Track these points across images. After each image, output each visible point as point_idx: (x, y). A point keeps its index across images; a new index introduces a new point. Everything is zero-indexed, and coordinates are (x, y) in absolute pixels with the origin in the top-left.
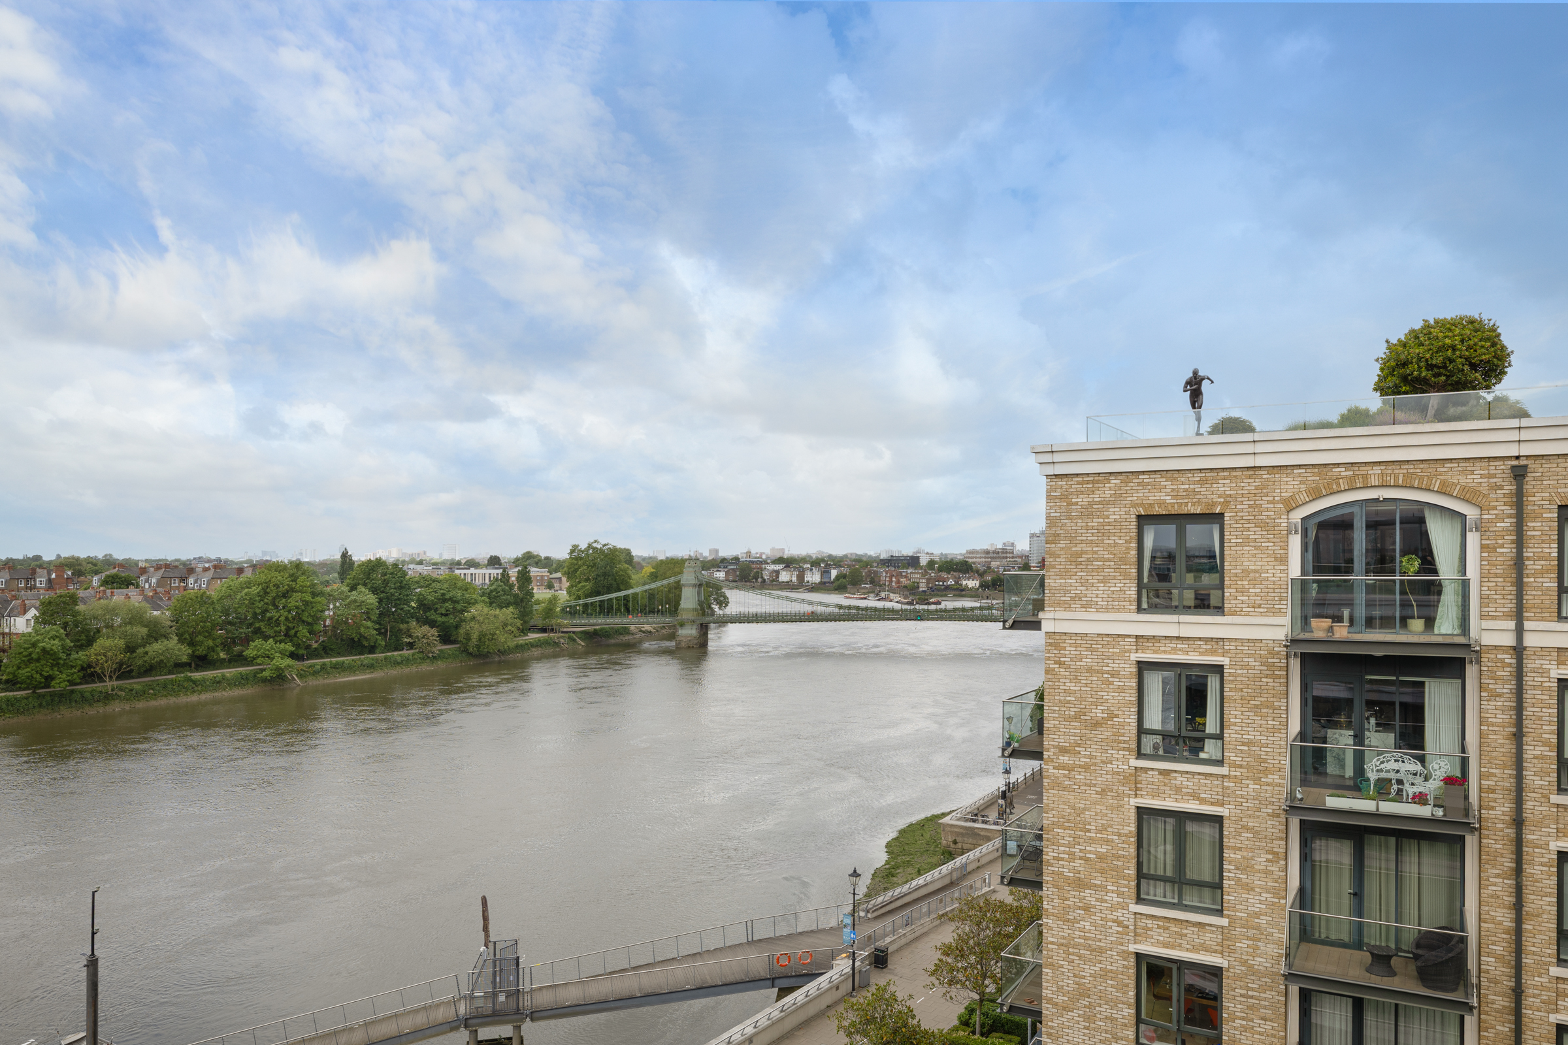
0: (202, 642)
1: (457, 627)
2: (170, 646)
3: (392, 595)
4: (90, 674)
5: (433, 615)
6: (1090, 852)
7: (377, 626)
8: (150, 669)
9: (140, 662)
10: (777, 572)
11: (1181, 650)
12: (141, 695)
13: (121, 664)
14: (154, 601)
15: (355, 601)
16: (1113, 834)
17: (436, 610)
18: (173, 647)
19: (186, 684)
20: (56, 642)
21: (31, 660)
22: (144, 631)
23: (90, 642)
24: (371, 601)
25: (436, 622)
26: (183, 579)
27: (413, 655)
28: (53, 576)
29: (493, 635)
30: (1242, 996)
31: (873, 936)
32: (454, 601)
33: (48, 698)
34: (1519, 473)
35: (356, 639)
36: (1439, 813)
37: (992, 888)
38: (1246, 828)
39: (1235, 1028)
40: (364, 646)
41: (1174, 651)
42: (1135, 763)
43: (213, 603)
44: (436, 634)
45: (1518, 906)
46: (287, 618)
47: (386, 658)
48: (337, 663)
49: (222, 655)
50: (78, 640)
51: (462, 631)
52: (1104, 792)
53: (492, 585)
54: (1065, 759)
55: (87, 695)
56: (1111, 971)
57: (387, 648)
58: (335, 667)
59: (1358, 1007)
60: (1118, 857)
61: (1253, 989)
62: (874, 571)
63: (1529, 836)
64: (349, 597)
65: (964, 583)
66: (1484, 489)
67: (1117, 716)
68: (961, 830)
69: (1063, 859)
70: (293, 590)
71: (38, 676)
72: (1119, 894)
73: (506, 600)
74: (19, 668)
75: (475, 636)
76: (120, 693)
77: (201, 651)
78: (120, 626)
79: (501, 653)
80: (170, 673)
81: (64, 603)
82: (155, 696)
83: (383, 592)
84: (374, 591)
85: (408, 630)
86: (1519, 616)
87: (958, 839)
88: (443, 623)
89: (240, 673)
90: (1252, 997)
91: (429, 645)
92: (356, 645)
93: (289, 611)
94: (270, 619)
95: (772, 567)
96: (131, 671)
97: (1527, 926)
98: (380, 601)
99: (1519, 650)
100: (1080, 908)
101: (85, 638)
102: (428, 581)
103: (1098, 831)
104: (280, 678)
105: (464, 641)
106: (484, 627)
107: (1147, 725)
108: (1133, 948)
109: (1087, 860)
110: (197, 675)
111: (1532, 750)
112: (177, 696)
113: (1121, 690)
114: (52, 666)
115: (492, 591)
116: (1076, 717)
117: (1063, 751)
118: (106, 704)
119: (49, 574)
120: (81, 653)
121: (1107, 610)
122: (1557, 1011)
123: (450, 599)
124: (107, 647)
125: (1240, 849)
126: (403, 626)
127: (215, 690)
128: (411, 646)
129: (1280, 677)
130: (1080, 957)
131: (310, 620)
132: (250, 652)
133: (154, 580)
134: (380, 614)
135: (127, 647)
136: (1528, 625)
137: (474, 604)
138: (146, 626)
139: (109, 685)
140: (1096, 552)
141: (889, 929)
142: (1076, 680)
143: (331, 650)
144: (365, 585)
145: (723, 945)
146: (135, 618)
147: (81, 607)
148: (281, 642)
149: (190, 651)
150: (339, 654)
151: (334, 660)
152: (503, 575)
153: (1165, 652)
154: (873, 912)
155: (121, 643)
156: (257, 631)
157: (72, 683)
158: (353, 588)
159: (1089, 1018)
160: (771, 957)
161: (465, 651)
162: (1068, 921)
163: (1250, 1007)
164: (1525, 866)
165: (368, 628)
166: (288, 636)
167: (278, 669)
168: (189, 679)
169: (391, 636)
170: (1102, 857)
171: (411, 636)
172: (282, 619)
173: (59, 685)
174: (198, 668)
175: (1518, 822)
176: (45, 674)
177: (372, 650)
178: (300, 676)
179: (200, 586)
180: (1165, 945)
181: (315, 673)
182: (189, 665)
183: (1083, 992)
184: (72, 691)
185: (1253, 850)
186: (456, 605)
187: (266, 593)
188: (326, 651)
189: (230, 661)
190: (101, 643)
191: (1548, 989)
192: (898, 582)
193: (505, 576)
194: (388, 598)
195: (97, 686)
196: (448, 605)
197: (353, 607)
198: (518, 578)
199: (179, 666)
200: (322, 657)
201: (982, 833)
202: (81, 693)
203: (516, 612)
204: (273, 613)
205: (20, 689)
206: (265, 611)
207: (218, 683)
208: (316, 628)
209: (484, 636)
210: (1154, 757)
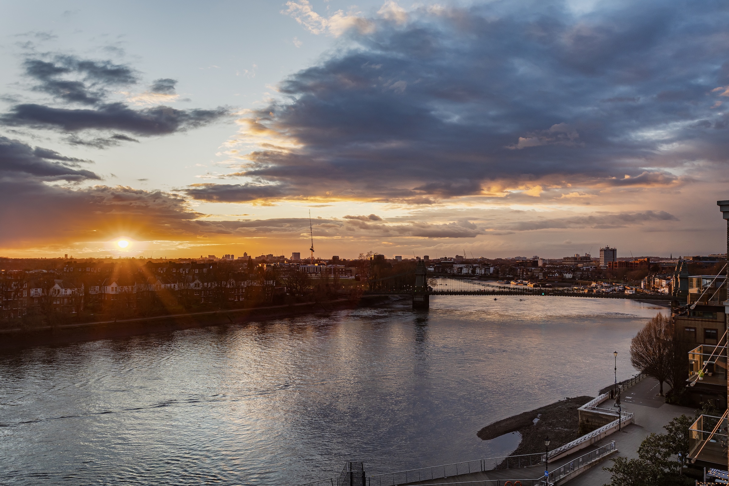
10: (461, 268)
26: (178, 269)
31: (554, 474)
37: (616, 450)
47: (271, 309)
62: (514, 268)
65: (565, 275)
68: (591, 415)
87: (590, 420)
89: (205, 315)
95: (459, 266)
106: (318, 295)
119: (119, 266)
139: (147, 319)
141: (562, 470)
145: (468, 472)
154: (550, 459)
160: (499, 482)
179: (186, 272)
189: (200, 309)
192: (527, 274)
201: (604, 417)
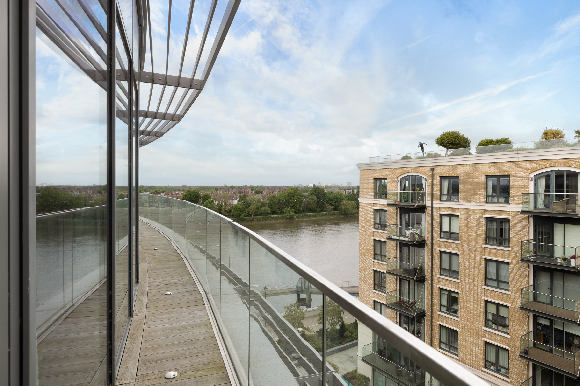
0: (274, 208)
1: (339, 206)
2: (266, 208)
3: (321, 197)
4: (249, 215)
5: (332, 203)
6: (366, 248)
7: (317, 205)
8: (261, 214)
9: (259, 212)
11: (381, 206)
12: (259, 220)
13: (255, 212)
14: (264, 198)
15: (311, 198)
16: (370, 245)
17: (333, 201)
18: (267, 209)
19: (270, 218)
20: (241, 206)
21: (236, 210)
22: (260, 204)
23: (249, 206)
24: (315, 198)
25: (333, 204)
26: (273, 192)
27: (326, 213)
28: (245, 190)
29: (348, 209)
30: (389, 279)
32: (338, 199)
33: (240, 220)
34: (433, 170)
35: (311, 208)
36: (409, 240)
38: (390, 244)
39: (388, 286)
40: (313, 210)
41: (379, 207)
42: (373, 230)
43: (276, 198)
44: (333, 208)
45: (432, 262)
46: (294, 202)
47: (319, 214)
48: (306, 215)
49: (279, 211)
50: (247, 206)
51: (340, 207)
52: (368, 236)
53: (349, 194)
54: (362, 229)
55: (248, 219)
56: (369, 273)
57: (320, 211)
58: (306, 216)
59: (409, 282)
60: (371, 249)
61: (391, 278)
63: (434, 247)
64: (309, 197)
66: (427, 173)
67: (370, 220)
69: (362, 250)
70: (295, 195)
71: (238, 214)
72: (371, 257)
73: (353, 199)
74: (234, 212)
75: (343, 209)
76: (255, 219)
77: (273, 210)
78: (255, 203)
79: (351, 214)
80: (266, 215)
81: (244, 197)
82: (263, 221)
83: (318, 196)
84: (316, 195)
85: (325, 206)
86: (432, 200)
88: (335, 205)
89: (282, 216)
90: (391, 279)
91: (330, 211)
92: (311, 210)
93: (294, 200)
94: (290, 202)
96: (257, 214)
97: (434, 266)
98: (318, 198)
99: (432, 207)
100: (365, 260)
101: (247, 205)
102: (331, 193)
103: (368, 244)
104: (291, 218)
105: (340, 210)
106: (346, 206)
107: (376, 222)
108: (373, 269)
109: (366, 250)
110: (272, 216)
111: (435, 229)
112: (268, 221)
113: (371, 215)
114: (241, 212)
115: (349, 196)
116: (364, 220)
117: (362, 227)
118: (252, 222)
119: (244, 190)
120: (247, 209)
121: (369, 198)
122: (439, 285)
123: (336, 198)
124: (252, 207)
125: (389, 248)
126: (324, 205)
127: (276, 220)
128: (326, 211)
129: (395, 212)
130: (365, 270)
131: (299, 203)
132: (284, 211)
133: (266, 192)
134: (317, 202)
135: (257, 208)
136: (433, 202)
137: (343, 200)
138: (261, 203)
139: (253, 217)
140: (367, 186)
142: (364, 213)
143: (305, 211)
144: (314, 194)
146: (259, 201)
147: (247, 198)
148: (292, 208)
149: (270, 210)
150: (307, 212)
151: (305, 214)
152: (352, 191)
153: (378, 207)
155: (255, 207)
156: (287, 205)
157: (245, 216)
158: (311, 194)
159: (366, 283)
161: (341, 213)
162: (363, 262)
163: (391, 282)
164: (433, 253)
165: (314, 205)
166: (294, 207)
167: (291, 215)
168: (270, 217)
169: (321, 208)
170: (368, 249)
171: (326, 208)
172: (292, 202)
173: (242, 216)
174: (273, 214)
175: (432, 244)
176: (239, 214)
177: (315, 212)
178: (297, 218)
179: (276, 193)
180: (378, 268)
181: (300, 217)
182: (271, 213)
183: (365, 278)
184: (245, 218)
185: (391, 249)
186: (338, 200)
187: (289, 195)
188: (304, 211)
189: (280, 213)
190: (251, 207)
191: (437, 280)
193: (353, 192)
194: (320, 197)
195: (250, 217)
196: (336, 200)
197: (310, 199)
198: (356, 192)
199: (268, 213)
200: (303, 213)
202: (247, 219)
203: (355, 202)
204: (290, 201)
205: (234, 217)
206: (288, 200)
207: (277, 218)
208: (301, 205)
209: (346, 209)
210: (378, 229)
